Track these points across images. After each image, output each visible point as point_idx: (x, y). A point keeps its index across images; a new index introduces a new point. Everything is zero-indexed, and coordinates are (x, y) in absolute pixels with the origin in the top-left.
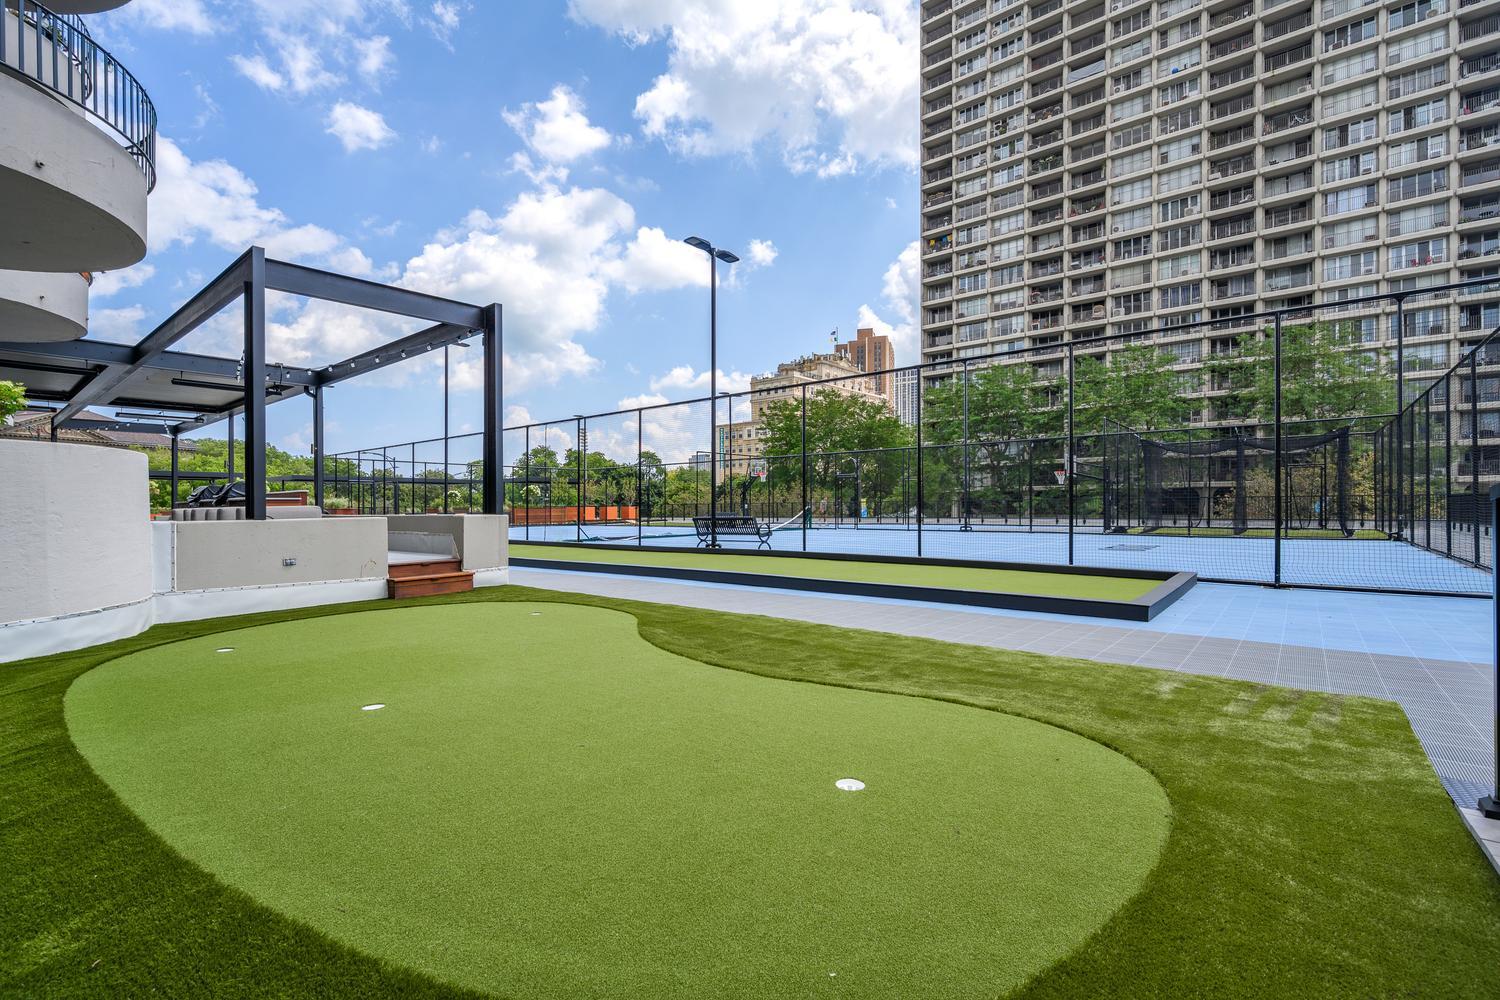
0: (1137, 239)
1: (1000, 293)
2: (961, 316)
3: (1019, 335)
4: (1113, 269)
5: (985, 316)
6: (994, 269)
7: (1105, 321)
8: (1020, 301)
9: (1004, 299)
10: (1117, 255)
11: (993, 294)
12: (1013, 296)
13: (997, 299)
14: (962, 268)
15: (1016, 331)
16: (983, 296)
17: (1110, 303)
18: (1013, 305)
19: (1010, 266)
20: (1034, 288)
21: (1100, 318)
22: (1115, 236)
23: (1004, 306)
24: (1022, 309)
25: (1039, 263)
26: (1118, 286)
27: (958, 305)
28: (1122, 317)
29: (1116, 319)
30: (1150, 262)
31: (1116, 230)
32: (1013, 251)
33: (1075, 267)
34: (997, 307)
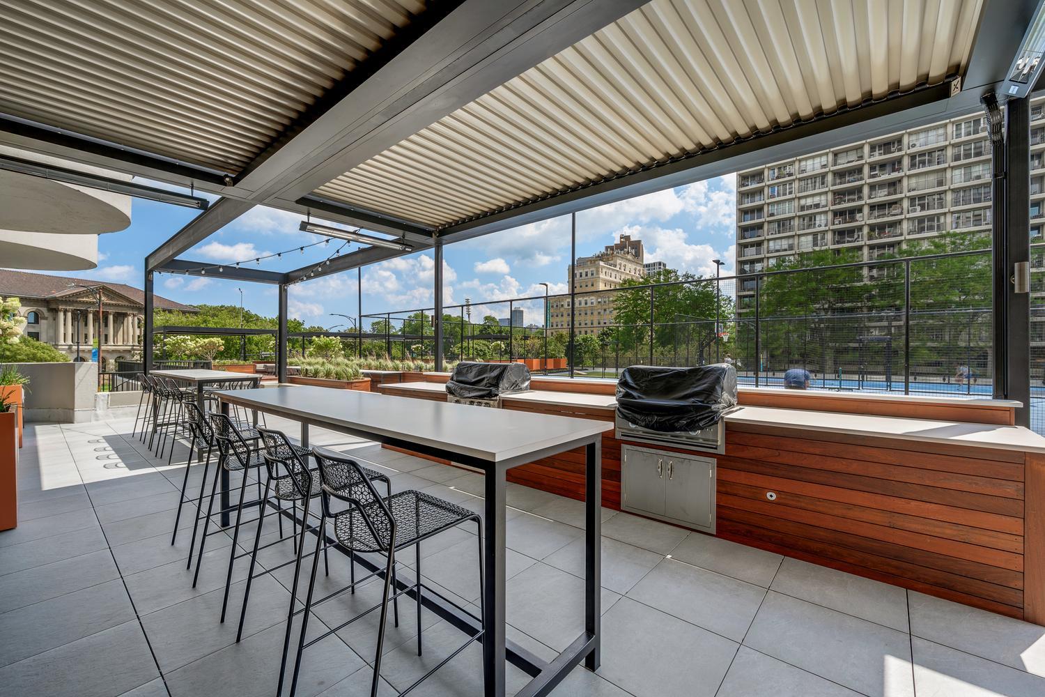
0: (930, 152)
1: (806, 197)
2: (772, 215)
3: (823, 228)
4: (909, 177)
5: (792, 214)
6: (800, 180)
7: (903, 217)
8: (823, 203)
9: (809, 201)
10: (913, 166)
11: (799, 198)
12: (816, 200)
13: (803, 202)
14: (772, 180)
15: (820, 226)
16: (790, 200)
17: (906, 204)
18: (817, 206)
19: (814, 177)
20: (835, 193)
21: (897, 215)
22: (913, 150)
23: (810, 207)
24: (827, 209)
25: (840, 175)
26: (914, 190)
27: (768, 207)
28: (918, 213)
29: (912, 215)
30: (945, 169)
31: (914, 146)
32: (818, 165)
33: (873, 176)
34: (802, 208)
